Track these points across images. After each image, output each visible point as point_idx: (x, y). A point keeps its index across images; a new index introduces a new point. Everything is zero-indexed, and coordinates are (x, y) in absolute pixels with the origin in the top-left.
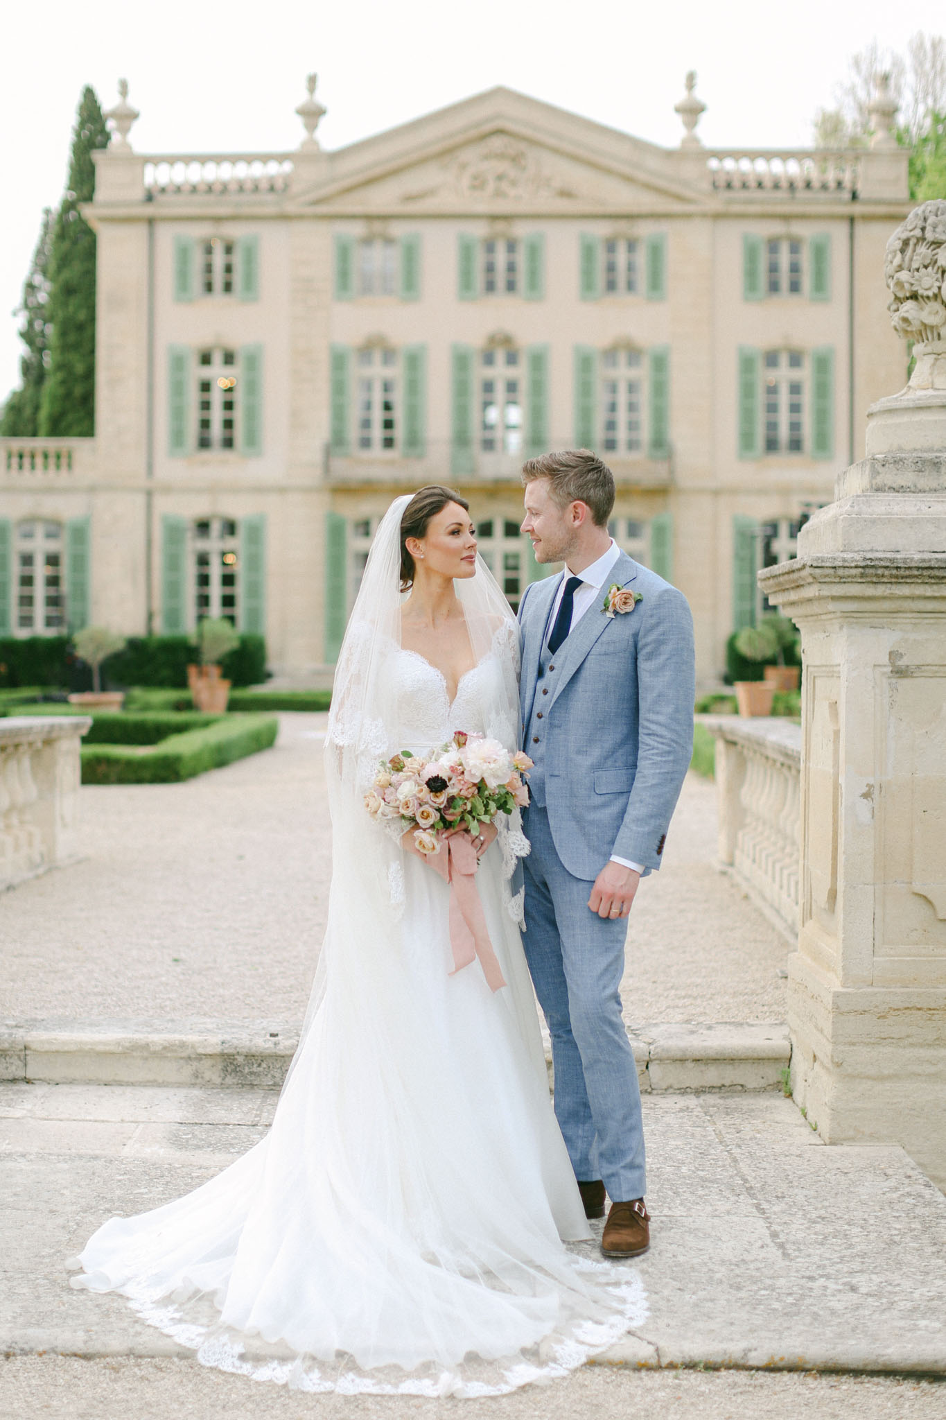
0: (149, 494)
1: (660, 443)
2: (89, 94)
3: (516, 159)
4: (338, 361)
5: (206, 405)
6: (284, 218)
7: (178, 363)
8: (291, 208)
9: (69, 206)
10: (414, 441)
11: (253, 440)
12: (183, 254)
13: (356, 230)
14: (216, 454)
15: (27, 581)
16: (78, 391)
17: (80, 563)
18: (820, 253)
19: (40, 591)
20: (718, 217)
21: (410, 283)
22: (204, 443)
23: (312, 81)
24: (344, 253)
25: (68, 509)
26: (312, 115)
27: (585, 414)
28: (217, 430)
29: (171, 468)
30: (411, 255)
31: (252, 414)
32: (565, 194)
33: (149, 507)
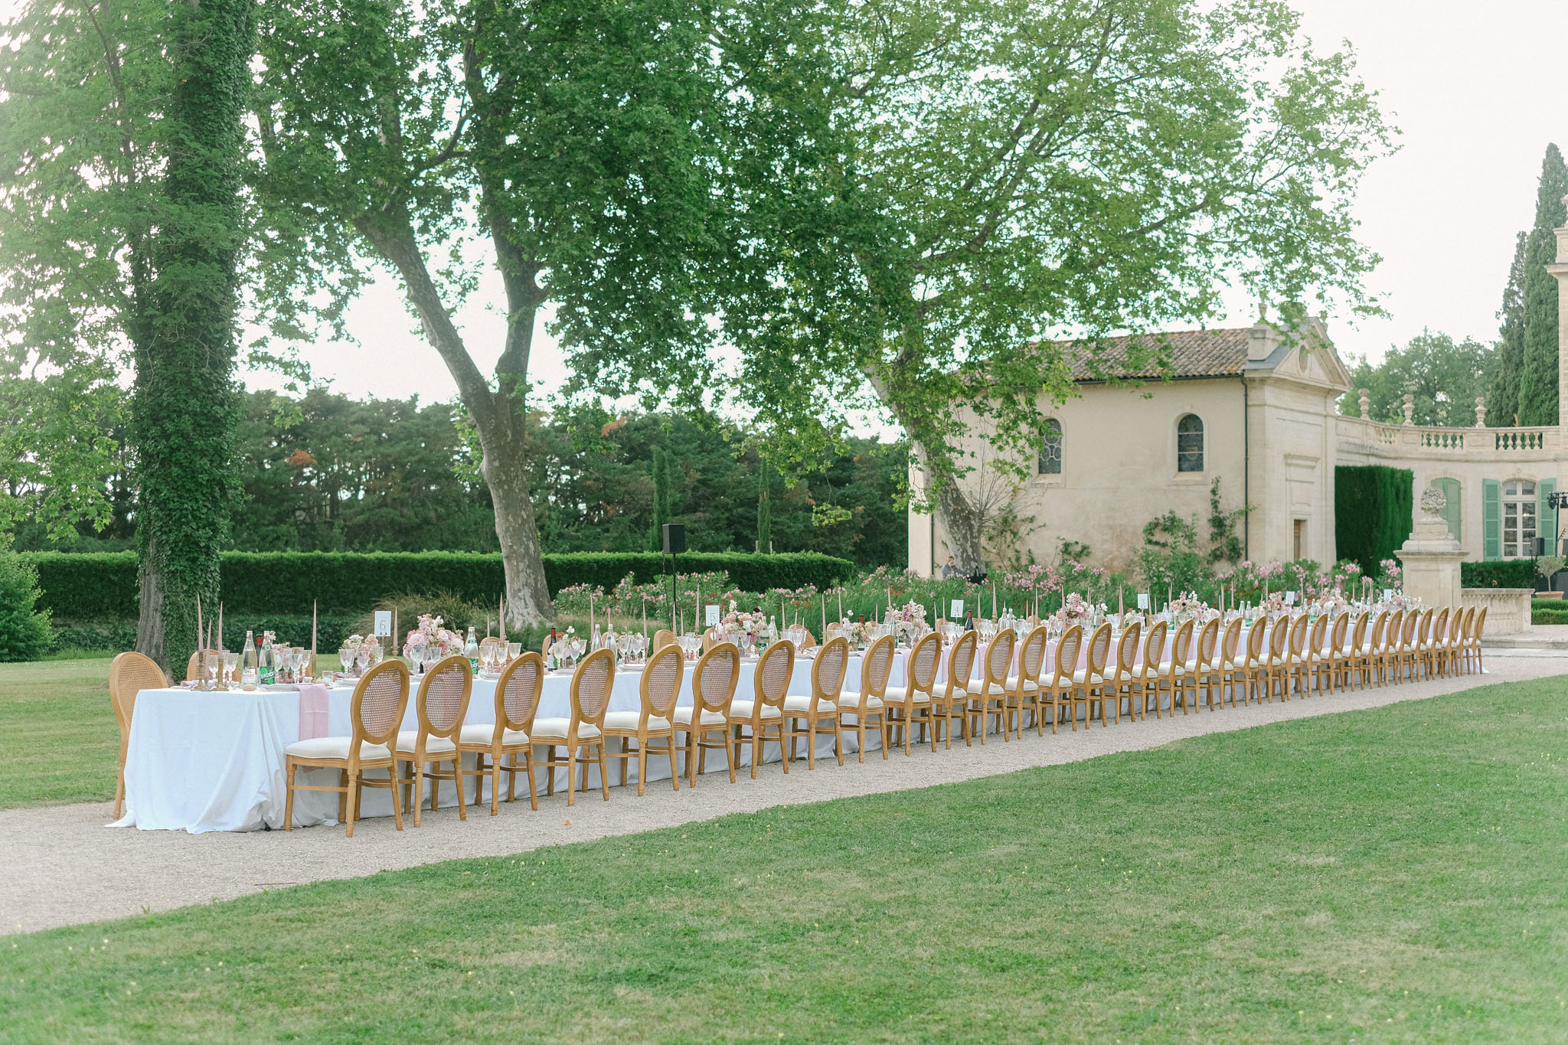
2: (1553, 150)
15: (1511, 522)
16: (1548, 378)
19: (1520, 529)
25: (1540, 473)
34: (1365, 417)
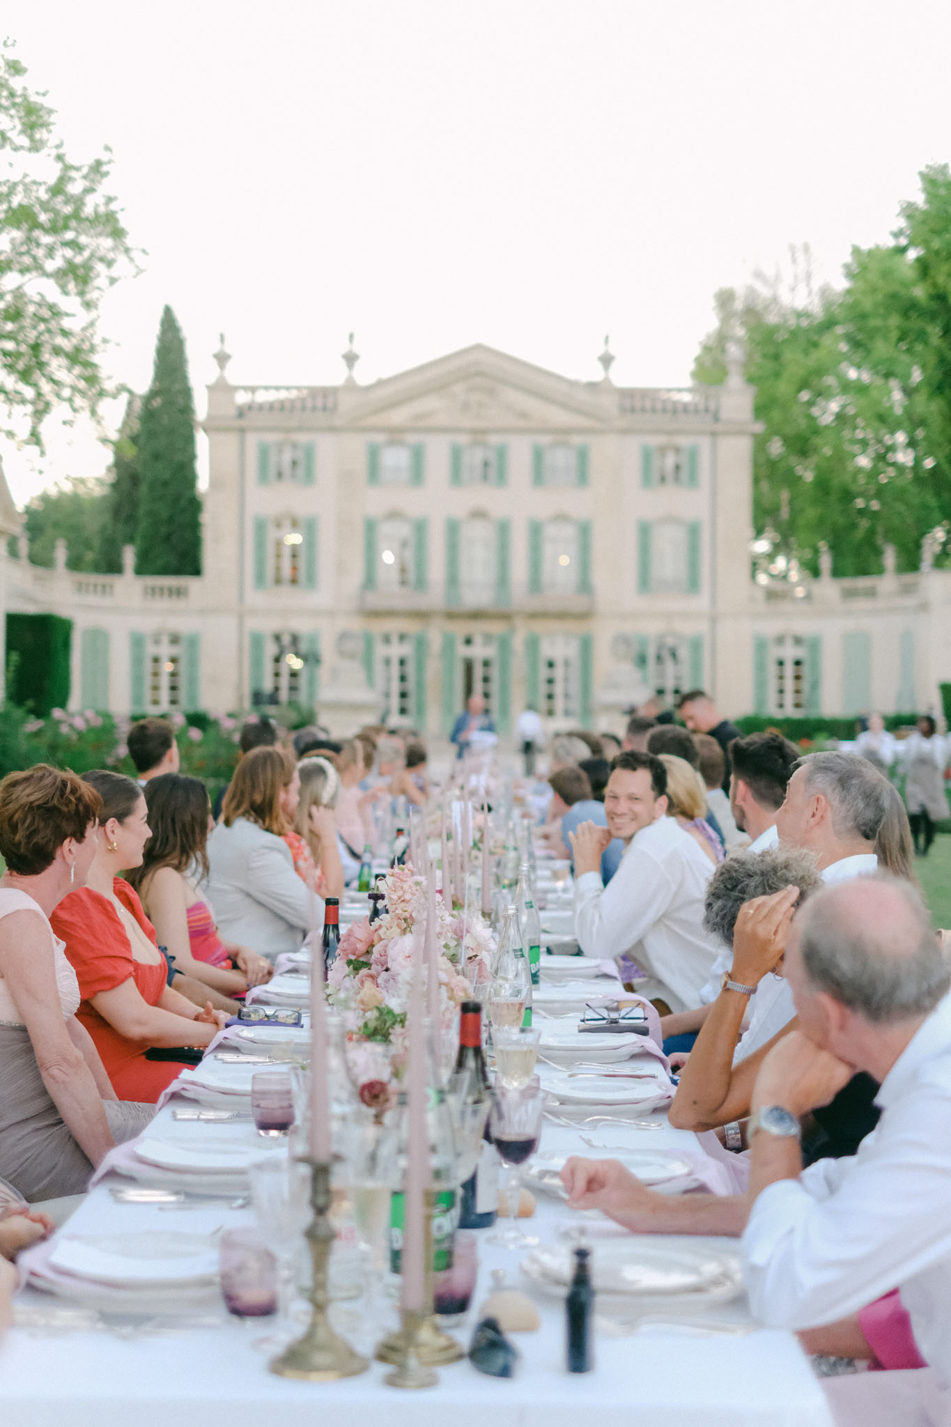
0: (241, 618)
1: (585, 586)
2: (168, 311)
3: (491, 392)
4: (370, 527)
5: (278, 556)
6: (332, 429)
7: (260, 527)
8: (338, 422)
9: (153, 394)
10: (421, 583)
11: (312, 580)
12: (264, 453)
13: (380, 438)
14: (286, 589)
15: (156, 674)
17: (193, 663)
18: (693, 455)
19: (165, 682)
20: (625, 432)
21: (417, 474)
22: (278, 581)
23: (351, 337)
24: (374, 455)
25: (184, 624)
26: (351, 359)
27: (536, 564)
28: (287, 571)
29: (255, 598)
30: (418, 456)
31: (312, 562)
32: (523, 415)
33: (241, 625)
34: (25, 561)
